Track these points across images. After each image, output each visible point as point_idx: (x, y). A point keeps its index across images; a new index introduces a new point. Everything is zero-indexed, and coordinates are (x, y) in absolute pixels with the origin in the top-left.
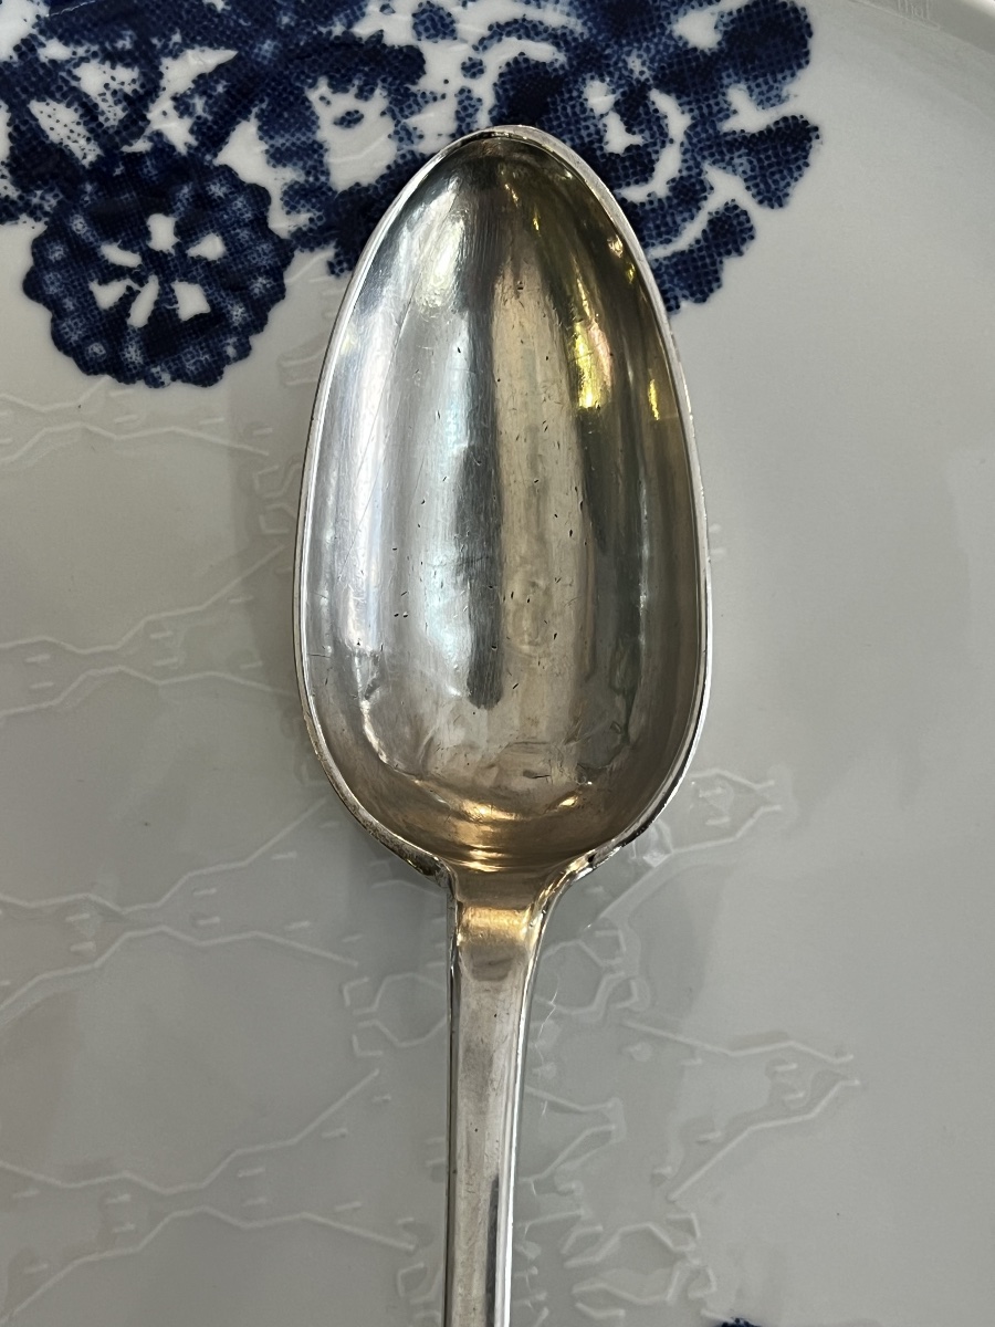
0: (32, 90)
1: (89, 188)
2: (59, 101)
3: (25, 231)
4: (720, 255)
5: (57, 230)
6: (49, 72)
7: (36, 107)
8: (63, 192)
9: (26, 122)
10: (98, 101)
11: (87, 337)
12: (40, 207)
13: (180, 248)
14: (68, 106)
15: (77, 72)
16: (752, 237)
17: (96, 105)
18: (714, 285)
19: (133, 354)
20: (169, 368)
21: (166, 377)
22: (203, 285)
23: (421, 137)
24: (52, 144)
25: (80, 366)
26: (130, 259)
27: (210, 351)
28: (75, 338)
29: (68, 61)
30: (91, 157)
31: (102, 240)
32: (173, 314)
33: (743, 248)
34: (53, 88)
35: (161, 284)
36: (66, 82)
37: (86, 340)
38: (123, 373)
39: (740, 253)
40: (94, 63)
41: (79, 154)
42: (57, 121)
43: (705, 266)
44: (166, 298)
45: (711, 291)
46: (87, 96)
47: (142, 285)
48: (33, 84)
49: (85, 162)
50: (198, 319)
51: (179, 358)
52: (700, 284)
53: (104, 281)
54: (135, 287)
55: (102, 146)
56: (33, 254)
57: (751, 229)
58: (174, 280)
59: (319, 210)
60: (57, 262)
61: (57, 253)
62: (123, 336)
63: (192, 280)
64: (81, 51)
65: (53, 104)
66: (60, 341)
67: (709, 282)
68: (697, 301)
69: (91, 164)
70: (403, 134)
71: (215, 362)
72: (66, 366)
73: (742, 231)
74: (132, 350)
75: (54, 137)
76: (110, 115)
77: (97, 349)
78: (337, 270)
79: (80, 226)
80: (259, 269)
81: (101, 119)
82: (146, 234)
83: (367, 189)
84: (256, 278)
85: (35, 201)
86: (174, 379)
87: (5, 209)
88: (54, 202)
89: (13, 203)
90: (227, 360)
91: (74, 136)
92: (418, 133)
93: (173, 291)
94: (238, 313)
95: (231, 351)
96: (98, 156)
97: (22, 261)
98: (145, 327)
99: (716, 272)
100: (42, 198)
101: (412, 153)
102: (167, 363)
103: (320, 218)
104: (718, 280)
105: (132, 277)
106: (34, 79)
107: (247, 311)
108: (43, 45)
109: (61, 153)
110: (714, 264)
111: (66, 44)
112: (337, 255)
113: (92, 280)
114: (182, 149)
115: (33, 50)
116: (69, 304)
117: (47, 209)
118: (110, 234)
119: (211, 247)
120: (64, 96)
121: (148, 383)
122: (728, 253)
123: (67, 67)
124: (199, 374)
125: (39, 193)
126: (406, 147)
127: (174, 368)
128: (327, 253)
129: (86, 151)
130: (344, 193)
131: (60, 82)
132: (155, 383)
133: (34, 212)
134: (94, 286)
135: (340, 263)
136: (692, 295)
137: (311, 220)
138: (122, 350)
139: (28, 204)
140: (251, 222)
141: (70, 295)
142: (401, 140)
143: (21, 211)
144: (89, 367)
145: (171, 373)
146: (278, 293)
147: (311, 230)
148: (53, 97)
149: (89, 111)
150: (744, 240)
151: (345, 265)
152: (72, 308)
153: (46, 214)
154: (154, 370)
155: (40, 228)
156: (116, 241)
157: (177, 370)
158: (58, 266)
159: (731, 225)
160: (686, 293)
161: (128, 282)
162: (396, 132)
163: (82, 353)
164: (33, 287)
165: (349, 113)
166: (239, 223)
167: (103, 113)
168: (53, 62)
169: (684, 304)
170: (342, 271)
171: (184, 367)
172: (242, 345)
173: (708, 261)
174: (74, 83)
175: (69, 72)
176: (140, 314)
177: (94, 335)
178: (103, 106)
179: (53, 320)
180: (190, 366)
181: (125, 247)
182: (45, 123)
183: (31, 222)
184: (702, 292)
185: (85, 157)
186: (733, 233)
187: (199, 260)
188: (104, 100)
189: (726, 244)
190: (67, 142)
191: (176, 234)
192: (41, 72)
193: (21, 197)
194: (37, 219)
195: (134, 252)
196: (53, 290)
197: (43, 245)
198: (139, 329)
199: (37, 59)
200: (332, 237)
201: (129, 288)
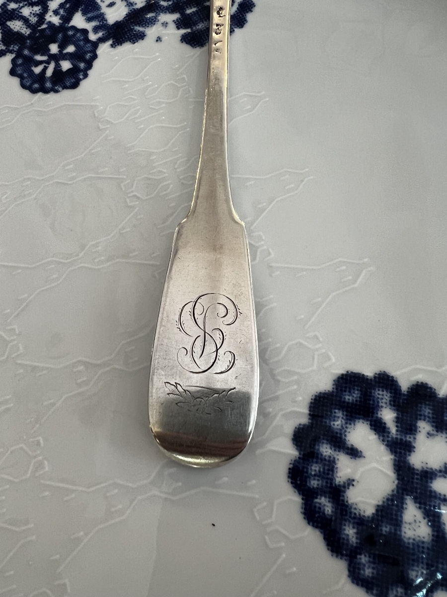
0: (7, 18)
1: (28, 41)
2: (16, 20)
3: (9, 57)
4: (245, 13)
5: (19, 54)
6: (12, 13)
7: (9, 23)
8: (20, 44)
9: (6, 28)
10: (29, 17)
11: (33, 83)
12: (13, 50)
13: (60, 52)
14: (19, 21)
15: (20, 11)
16: (255, 6)
17: (28, 19)
18: (245, 22)
19: (48, 85)
20: (61, 86)
21: (60, 89)
22: (69, 60)
23: (136, 4)
24: (15, 32)
25: (31, 92)
26: (44, 58)
27: (74, 78)
28: (28, 84)
29: (17, 8)
30: (28, 33)
31: (34, 55)
32: (61, 71)
33: (252, 10)
34: (14, 17)
35: (55, 63)
36: (18, 14)
37: (32, 84)
38: (46, 91)
39: (252, 11)
40: (26, 7)
41: (24, 32)
42: (16, 26)
43: (240, 17)
44: (58, 66)
45: (245, 24)
46: (25, 17)
47: (49, 64)
48: (7, 17)
49: (27, 35)
50: (69, 70)
51: (64, 82)
52: (240, 23)
53: (36, 66)
54: (47, 65)
55: (31, 29)
56: (12, 63)
57: (254, 4)
58: (59, 61)
59: (105, 31)
60: (20, 64)
61: (20, 61)
62: (44, 80)
63: (66, 59)
64: (21, 5)
65: (14, 21)
66: (23, 86)
67: (243, 22)
68: (240, 28)
69: (28, 35)
70: (129, 4)
71: (76, 81)
72: (26, 94)
73: (251, 5)
74: (48, 84)
75: (16, 30)
76: (33, 20)
77: (36, 86)
78: (114, 46)
79: (26, 52)
80: (88, 51)
81: (30, 22)
82: (49, 50)
83: (120, 22)
84: (87, 54)
85: (11, 48)
86: (63, 89)
87: (2, 53)
88: (17, 48)
89: (4, 50)
90: (81, 80)
91: (22, 28)
92: (135, 3)
93: (59, 64)
94: (82, 65)
95: (81, 77)
96: (30, 32)
97: (9, 66)
98: (52, 76)
99: (245, 18)
100: (13, 47)
101: (134, 9)
102: (60, 85)
103: (106, 33)
104: (246, 20)
105: (46, 63)
106: (7, 15)
107: (85, 64)
108: (9, 5)
109: (19, 35)
110: (243, 16)
111: (16, 3)
112: (113, 42)
113: (32, 66)
114: (57, 24)
115: (6, 7)
116: (25, 75)
117: (15, 50)
118: (37, 53)
119: (71, 49)
120: (18, 18)
121: (54, 92)
122: (248, 12)
123: (17, 10)
124: (72, 86)
125: (12, 46)
126: (131, 8)
127: (62, 86)
128: (110, 42)
129: (26, 31)
130: (113, 25)
131: (16, 15)
132: (57, 91)
133: (11, 52)
134: (33, 68)
135: (115, 44)
136: (238, 26)
137: (103, 34)
138: (45, 84)
139: (9, 50)
140: (83, 39)
141: (26, 72)
142: (129, 6)
143: (7, 52)
144: (34, 91)
145: (62, 87)
146: (95, 56)
147: (103, 37)
148: (14, 19)
149: (26, 20)
150: (252, 8)
151: (116, 44)
152: (26, 76)
153: (15, 51)
154: (56, 88)
155: (14, 56)
156: (39, 54)
157: (64, 86)
158: (21, 65)
159: (246, 4)
160: (236, 26)
161: (45, 64)
162: (128, 4)
163: (31, 88)
164: (13, 73)
165: (111, 3)
166: (80, 40)
167: (30, 20)
168: (13, 9)
169: (236, 30)
170: (116, 46)
171: (66, 85)
172: (85, 74)
173: (241, 16)
174: (20, 14)
175: (18, 11)
176: (49, 73)
177: (35, 82)
178: (30, 18)
179: (20, 81)
180: (68, 84)
181: (42, 55)
182: (12, 27)
183: (10, 55)
184: (241, 25)
185: (26, 33)
186: (248, 6)
187: (67, 53)
188: (31, 17)
189: (246, 10)
190: (19, 30)
191: (59, 48)
192: (9, 13)
193: (6, 49)
194: (12, 53)
195: (45, 56)
196: (19, 72)
197: (15, 60)
198: (50, 77)
199: (8, 9)
200: (111, 37)
201: (45, 66)
